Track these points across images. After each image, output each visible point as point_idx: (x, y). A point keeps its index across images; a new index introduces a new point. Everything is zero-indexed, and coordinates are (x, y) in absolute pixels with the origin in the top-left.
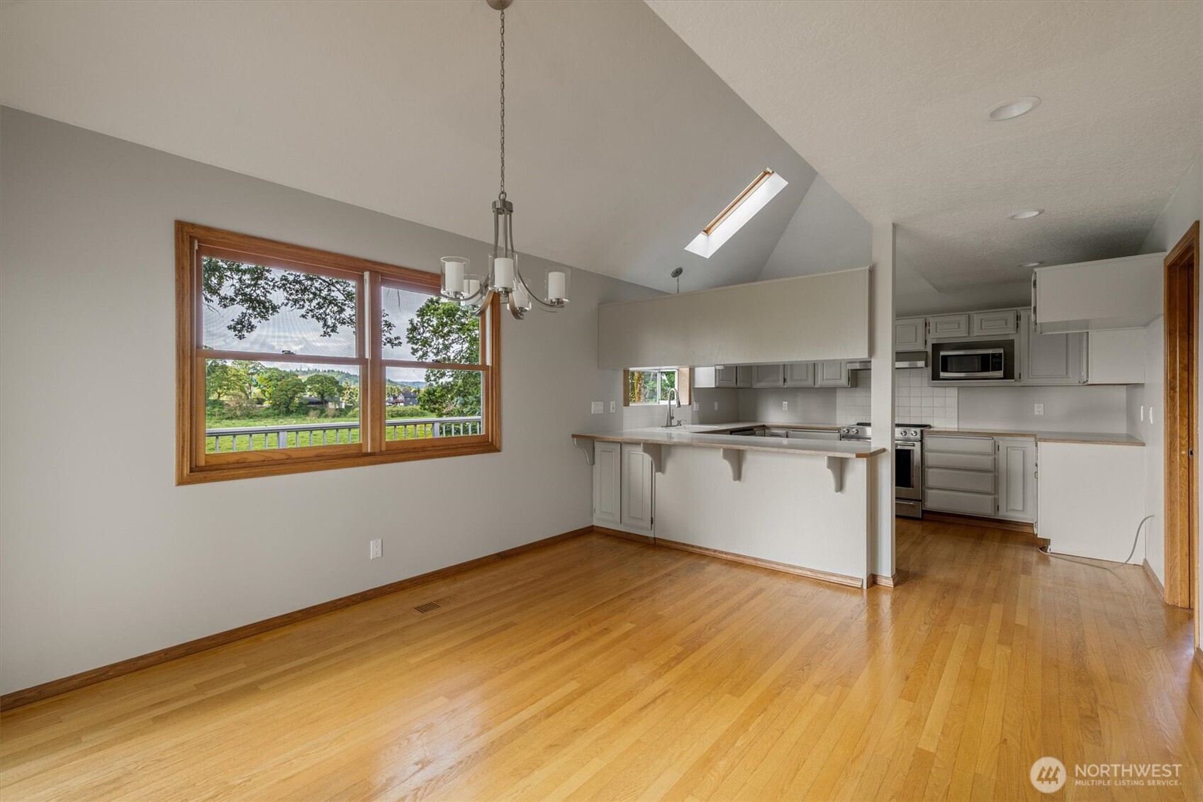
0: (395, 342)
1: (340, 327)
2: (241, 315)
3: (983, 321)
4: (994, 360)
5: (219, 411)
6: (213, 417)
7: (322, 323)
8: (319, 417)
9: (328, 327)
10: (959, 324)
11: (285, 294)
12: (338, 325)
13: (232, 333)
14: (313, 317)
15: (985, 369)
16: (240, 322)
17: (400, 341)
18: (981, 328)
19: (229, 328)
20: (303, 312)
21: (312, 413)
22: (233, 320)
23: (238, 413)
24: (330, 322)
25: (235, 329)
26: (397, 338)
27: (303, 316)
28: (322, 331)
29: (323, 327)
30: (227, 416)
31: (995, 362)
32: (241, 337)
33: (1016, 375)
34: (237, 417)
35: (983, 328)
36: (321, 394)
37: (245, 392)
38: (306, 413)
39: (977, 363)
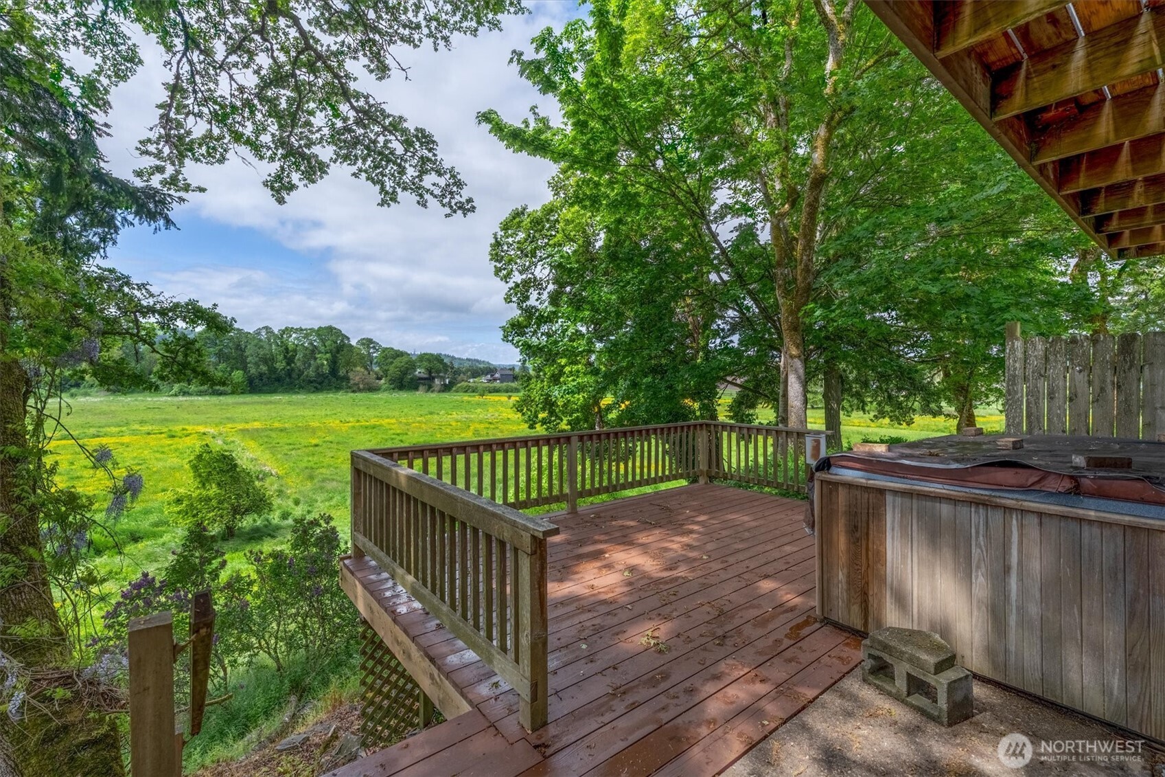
1: (402, 195)
7: (378, 187)
8: (428, 391)
9: (387, 193)
11: (335, 148)
12: (399, 190)
14: (368, 179)
20: (354, 169)
21: (421, 388)
22: (270, 175)
24: (389, 184)
27: (354, 174)
28: (379, 198)
29: (380, 193)
36: (430, 371)
37: (367, 369)
38: (416, 389)
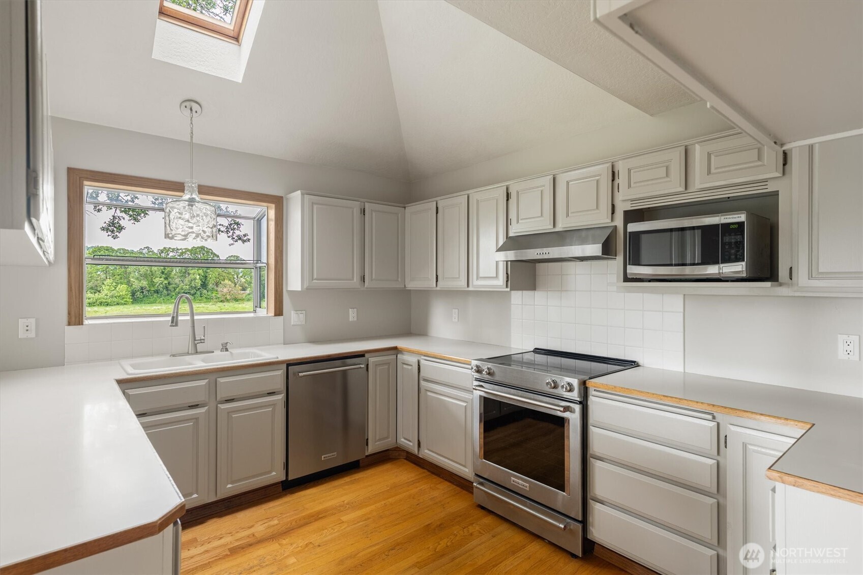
0: (245, 239)
2: (112, 218)
3: (713, 157)
4: (727, 239)
5: (215, 296)
6: (212, 300)
10: (667, 168)
13: (105, 233)
15: (709, 258)
16: (112, 224)
17: (248, 237)
18: (709, 172)
19: (103, 229)
23: (228, 297)
25: (107, 230)
26: (245, 236)
30: (221, 300)
31: (730, 244)
32: (115, 237)
33: (783, 272)
34: (228, 301)
35: (713, 170)
39: (694, 248)
